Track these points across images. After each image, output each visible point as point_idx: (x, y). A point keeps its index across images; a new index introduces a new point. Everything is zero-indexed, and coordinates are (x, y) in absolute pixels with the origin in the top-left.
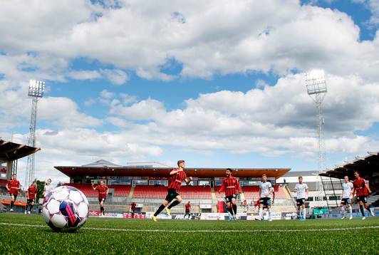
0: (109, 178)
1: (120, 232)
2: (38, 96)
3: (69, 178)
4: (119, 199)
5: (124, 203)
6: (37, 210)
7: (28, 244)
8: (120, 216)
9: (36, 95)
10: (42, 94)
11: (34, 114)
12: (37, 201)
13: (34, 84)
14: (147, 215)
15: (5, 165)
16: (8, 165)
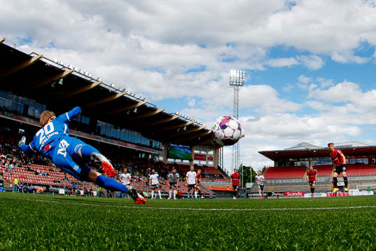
0: (311, 159)
1: (325, 210)
2: (239, 85)
3: (273, 162)
4: (322, 179)
5: (327, 182)
6: (244, 195)
7: (238, 227)
8: (324, 195)
9: (237, 84)
10: (243, 83)
11: (236, 103)
12: (244, 186)
13: (234, 74)
14: (350, 193)
15: (211, 153)
16: (215, 153)
